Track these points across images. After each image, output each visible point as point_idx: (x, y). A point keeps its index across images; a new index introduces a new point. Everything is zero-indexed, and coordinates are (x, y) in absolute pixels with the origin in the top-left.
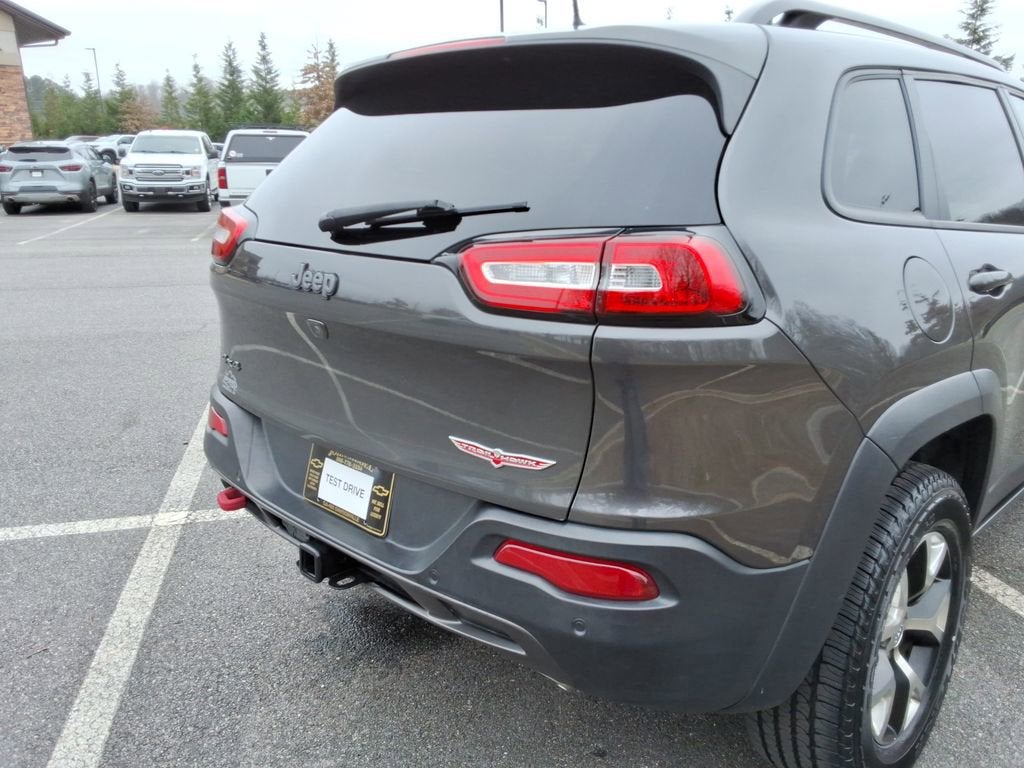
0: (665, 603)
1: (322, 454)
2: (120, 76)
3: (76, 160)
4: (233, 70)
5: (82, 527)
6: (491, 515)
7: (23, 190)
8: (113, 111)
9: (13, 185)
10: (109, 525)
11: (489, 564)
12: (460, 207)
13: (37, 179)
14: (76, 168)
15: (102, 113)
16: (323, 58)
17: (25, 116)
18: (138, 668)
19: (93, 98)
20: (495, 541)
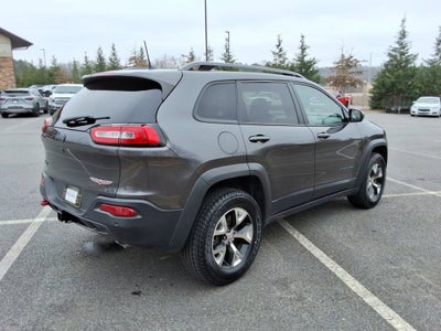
0: (139, 217)
1: (67, 187)
2: (55, 61)
3: (32, 96)
4: (101, 58)
5: (9, 222)
6: (100, 197)
7: (10, 108)
8: (51, 75)
9: (5, 106)
10: (19, 221)
11: (98, 210)
12: (95, 117)
13: (15, 104)
14: (31, 99)
15: (46, 75)
16: (139, 54)
17: (13, 77)
18: (19, 258)
19: (43, 69)
20: (99, 204)
